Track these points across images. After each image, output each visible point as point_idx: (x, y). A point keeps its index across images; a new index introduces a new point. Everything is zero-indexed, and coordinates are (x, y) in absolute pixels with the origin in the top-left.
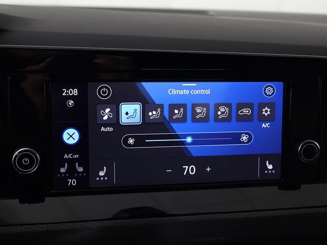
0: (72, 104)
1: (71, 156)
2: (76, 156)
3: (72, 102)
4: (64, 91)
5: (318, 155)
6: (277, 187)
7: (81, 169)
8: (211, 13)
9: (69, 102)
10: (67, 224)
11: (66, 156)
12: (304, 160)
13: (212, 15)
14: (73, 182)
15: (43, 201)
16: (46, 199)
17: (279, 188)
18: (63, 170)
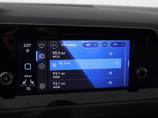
0: (28, 51)
1: (28, 76)
2: (30, 76)
3: (28, 50)
4: (25, 45)
5: (146, 75)
6: (127, 90)
7: (33, 83)
8: (95, 7)
9: (27, 50)
10: (26, 109)
11: (25, 76)
12: (140, 77)
13: (96, 8)
14: (29, 89)
15: (14, 98)
16: (16, 97)
17: (128, 91)
18: (24, 83)
